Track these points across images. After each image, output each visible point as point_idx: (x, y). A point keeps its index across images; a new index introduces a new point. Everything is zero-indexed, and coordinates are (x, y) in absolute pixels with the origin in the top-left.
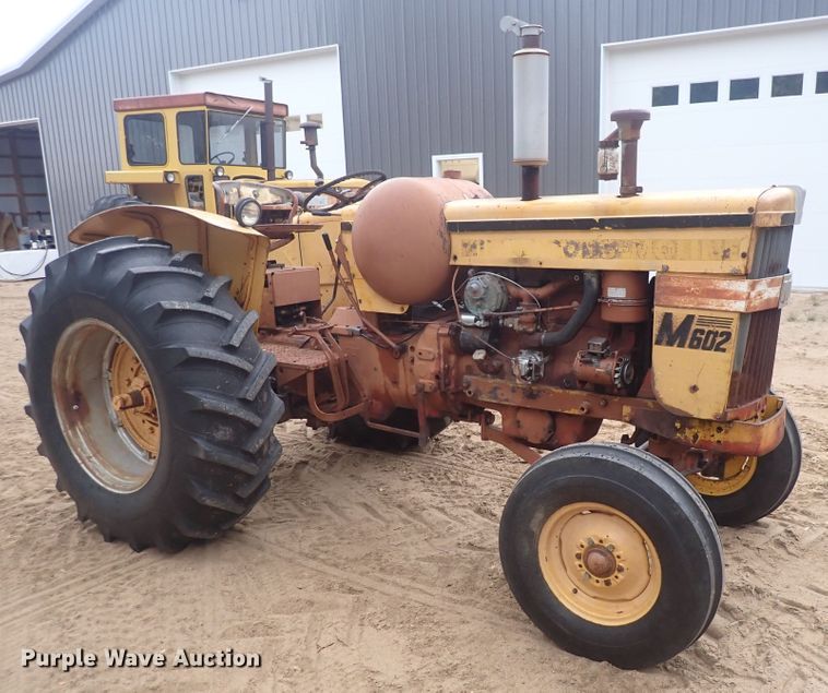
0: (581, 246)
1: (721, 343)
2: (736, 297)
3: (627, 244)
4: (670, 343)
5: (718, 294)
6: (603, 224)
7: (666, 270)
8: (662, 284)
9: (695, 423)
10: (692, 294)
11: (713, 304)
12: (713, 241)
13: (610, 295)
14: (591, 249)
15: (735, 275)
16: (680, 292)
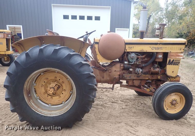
0: (155, 48)
1: (178, 64)
2: (181, 56)
3: (164, 48)
4: (170, 65)
5: (179, 56)
6: (160, 44)
7: (170, 52)
8: (170, 54)
9: (171, 78)
10: (175, 56)
11: (178, 57)
12: (179, 47)
13: (159, 57)
14: (157, 48)
15: (182, 53)
16: (173, 56)
